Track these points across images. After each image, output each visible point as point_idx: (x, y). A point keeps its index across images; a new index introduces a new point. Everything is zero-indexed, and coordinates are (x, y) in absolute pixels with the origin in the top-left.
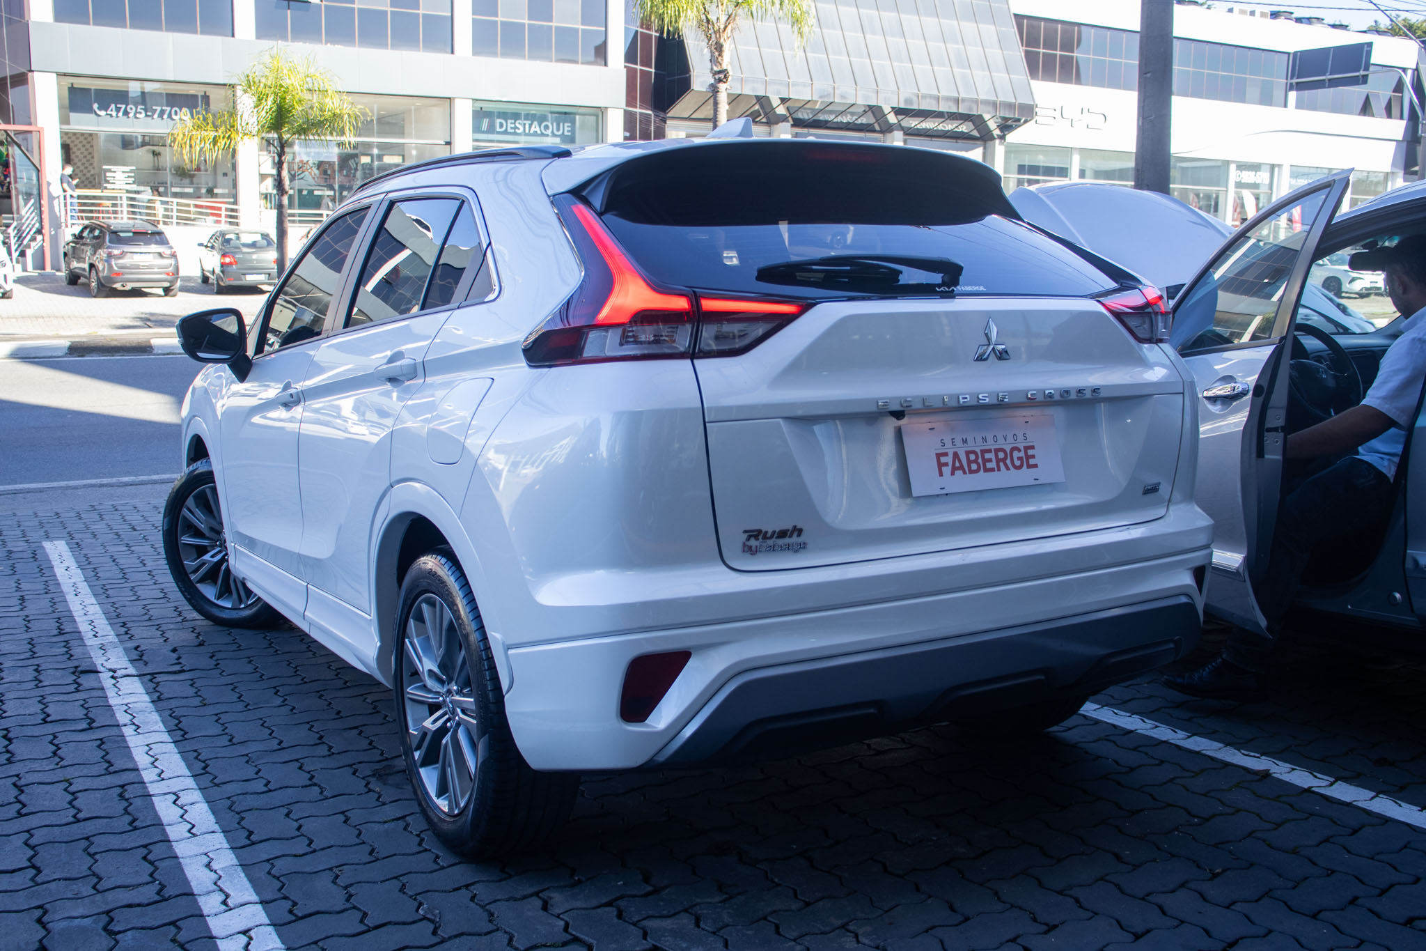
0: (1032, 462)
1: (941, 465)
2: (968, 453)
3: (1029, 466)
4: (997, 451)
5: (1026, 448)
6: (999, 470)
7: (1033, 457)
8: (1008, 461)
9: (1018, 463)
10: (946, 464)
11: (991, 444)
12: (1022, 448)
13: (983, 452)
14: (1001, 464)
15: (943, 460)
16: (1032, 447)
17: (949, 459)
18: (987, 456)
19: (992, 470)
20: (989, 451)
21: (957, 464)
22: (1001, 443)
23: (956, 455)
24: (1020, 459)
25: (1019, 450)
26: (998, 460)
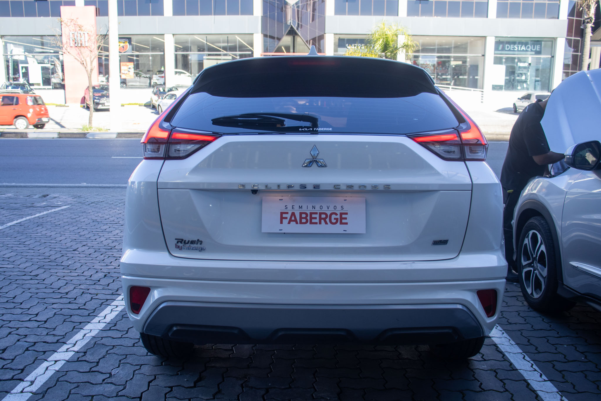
1: (282, 218)
2: (301, 214)
3: (342, 223)
4: (321, 214)
5: (342, 214)
6: (320, 223)
8: (328, 220)
9: (334, 221)
10: (286, 218)
11: (318, 210)
12: (338, 213)
13: (311, 214)
14: (323, 221)
15: (284, 216)
16: (346, 214)
17: (289, 216)
18: (313, 216)
19: (316, 223)
20: (316, 213)
21: (293, 218)
22: (325, 210)
23: (293, 214)
24: (336, 219)
26: (320, 219)
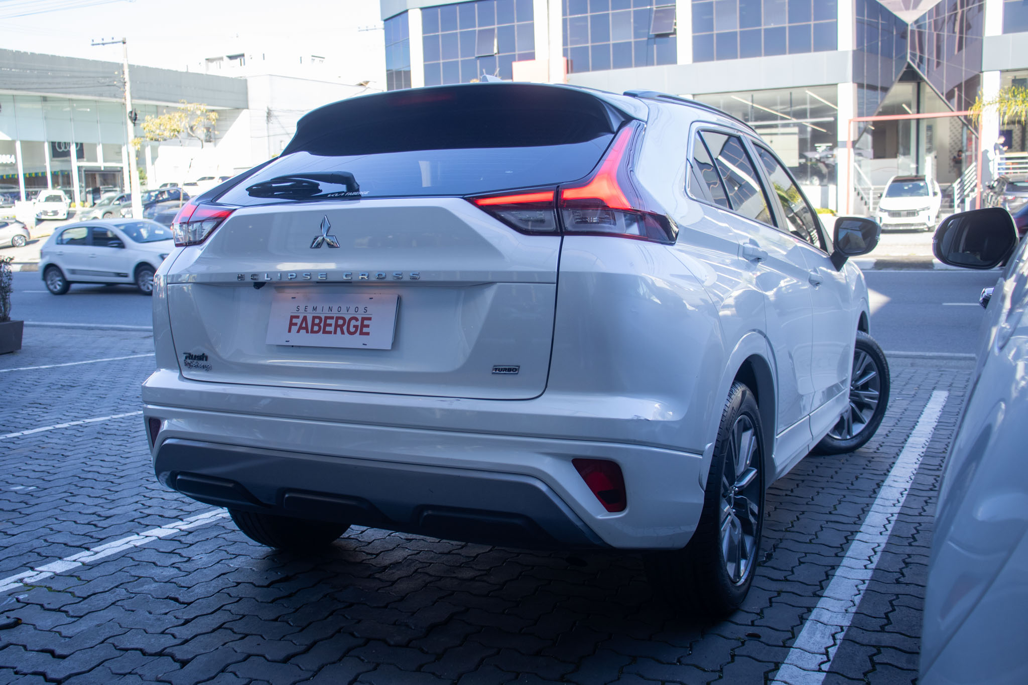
0: (365, 330)
1: (291, 325)
2: (314, 318)
3: (362, 333)
4: (337, 319)
5: (363, 319)
6: (335, 332)
7: (368, 326)
8: (345, 328)
9: (352, 329)
10: (296, 324)
11: (335, 313)
13: (326, 318)
14: (338, 329)
15: (294, 321)
16: (370, 319)
17: (299, 321)
18: (328, 321)
19: (330, 333)
20: (332, 318)
21: (304, 325)
22: (343, 313)
23: (305, 319)
24: (355, 326)
25: (357, 319)
26: (337, 326)
